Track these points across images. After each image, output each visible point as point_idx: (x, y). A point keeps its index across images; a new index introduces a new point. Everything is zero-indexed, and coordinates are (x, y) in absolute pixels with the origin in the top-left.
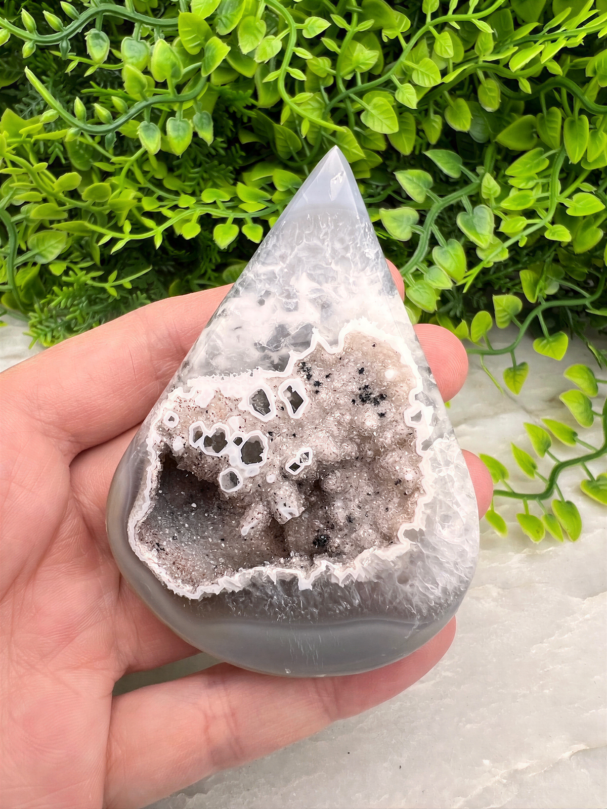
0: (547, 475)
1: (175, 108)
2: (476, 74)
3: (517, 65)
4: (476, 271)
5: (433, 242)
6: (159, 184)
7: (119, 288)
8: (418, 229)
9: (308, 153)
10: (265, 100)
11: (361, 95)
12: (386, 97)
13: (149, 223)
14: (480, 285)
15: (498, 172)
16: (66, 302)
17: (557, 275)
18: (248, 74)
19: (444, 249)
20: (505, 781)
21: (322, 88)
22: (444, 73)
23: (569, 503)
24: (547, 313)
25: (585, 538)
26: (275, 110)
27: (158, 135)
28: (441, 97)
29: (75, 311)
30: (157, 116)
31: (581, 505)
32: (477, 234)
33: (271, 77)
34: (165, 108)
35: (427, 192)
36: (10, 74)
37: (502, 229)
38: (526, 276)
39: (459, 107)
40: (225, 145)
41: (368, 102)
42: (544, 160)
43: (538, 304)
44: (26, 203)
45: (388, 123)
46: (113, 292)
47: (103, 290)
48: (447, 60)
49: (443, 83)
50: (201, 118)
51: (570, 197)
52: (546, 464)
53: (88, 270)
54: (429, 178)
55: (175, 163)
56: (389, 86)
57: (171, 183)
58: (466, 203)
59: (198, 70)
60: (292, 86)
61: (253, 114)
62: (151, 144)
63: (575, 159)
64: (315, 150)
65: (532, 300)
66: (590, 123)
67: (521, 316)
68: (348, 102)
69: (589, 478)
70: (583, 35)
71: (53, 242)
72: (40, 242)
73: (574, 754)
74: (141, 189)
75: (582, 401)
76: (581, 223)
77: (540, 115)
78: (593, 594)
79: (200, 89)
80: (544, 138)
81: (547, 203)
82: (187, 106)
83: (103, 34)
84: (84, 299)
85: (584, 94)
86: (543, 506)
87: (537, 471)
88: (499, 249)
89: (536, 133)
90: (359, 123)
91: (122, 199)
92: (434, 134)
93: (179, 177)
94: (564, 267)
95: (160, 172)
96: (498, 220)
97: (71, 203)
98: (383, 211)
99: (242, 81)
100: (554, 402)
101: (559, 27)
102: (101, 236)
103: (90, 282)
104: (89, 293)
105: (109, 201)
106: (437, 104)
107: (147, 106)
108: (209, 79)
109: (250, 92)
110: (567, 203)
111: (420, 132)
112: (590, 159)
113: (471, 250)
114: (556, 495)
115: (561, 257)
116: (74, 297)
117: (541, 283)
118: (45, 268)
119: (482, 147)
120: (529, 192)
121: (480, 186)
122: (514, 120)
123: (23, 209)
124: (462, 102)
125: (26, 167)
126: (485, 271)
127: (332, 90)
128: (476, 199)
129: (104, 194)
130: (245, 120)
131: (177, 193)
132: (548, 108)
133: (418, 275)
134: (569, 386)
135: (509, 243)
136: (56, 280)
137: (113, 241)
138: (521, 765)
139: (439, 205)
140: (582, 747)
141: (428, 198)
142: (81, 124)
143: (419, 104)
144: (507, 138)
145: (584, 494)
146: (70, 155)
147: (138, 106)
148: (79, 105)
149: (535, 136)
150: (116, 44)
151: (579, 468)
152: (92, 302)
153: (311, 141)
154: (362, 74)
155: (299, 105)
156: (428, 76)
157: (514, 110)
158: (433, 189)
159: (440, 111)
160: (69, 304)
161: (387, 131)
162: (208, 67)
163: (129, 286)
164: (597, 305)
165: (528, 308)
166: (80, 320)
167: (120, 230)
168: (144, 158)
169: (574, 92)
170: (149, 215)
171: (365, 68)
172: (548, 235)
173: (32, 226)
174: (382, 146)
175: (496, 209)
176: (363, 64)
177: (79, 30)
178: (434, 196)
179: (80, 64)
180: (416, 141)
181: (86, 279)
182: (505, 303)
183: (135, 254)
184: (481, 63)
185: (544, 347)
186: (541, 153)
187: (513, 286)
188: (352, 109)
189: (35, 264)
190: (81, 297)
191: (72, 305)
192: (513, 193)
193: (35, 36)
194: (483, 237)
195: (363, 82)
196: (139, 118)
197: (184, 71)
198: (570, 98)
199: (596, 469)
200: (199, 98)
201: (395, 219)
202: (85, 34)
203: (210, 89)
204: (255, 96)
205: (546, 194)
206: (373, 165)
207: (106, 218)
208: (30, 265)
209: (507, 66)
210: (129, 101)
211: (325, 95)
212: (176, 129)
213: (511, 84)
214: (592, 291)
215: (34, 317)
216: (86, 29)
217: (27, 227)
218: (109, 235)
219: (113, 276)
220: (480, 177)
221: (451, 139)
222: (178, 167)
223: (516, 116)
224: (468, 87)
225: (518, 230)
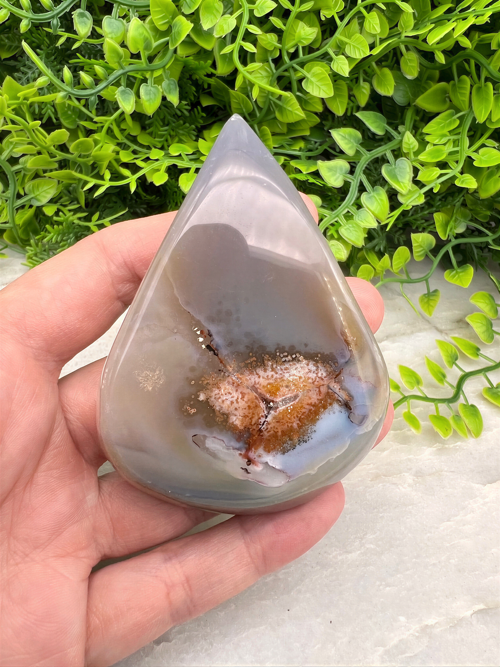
0: (455, 384)
1: (148, 75)
2: (399, 47)
3: (433, 39)
4: (397, 213)
5: (362, 189)
6: (134, 139)
7: (101, 226)
8: (349, 178)
9: (258, 115)
10: (222, 70)
11: (302, 65)
12: (322, 66)
13: (126, 172)
14: (400, 226)
15: (416, 130)
16: (57, 238)
17: (464, 216)
18: (208, 47)
19: (371, 195)
20: (417, 634)
21: (270, 59)
22: (372, 47)
23: (473, 406)
24: (457, 249)
25: (486, 435)
26: (231, 78)
27: (133, 98)
28: (369, 67)
29: (63, 246)
30: (132, 83)
31: (482, 408)
32: (398, 181)
33: (227, 50)
34: (139, 76)
35: (357, 147)
36: (10, 47)
37: (419, 178)
38: (438, 217)
39: (384, 75)
40: (189, 108)
41: (308, 71)
42: (455, 120)
43: (449, 241)
44: (24, 155)
45: (323, 87)
47: (88, 228)
48: (374, 36)
49: (371, 55)
50: (169, 85)
51: (476, 151)
52: (454, 374)
53: (75, 211)
54: (359, 134)
55: (147, 122)
56: (326, 58)
57: (143, 139)
58: (390, 156)
59: (167, 43)
60: (245, 57)
61: (212, 81)
62: (127, 106)
63: (481, 119)
64: (264, 111)
65: (443, 238)
66: (494, 89)
67: (435, 251)
68: (291, 71)
69: (488, 385)
70: (490, 13)
71: (46, 188)
72: (35, 188)
73: (475, 613)
74: (119, 144)
75: (484, 322)
76: (485, 173)
77: (452, 82)
78: (492, 481)
79: (168, 60)
80: (455, 102)
81: (457, 156)
82: (157, 74)
83: (87, 13)
84: (71, 235)
85: (489, 64)
86: (450, 408)
87: (446, 379)
88: (417, 195)
89: (449, 97)
90: (300, 89)
91: (102, 152)
92: (363, 98)
93: (151, 134)
94: (471, 210)
95: (135, 130)
96: (416, 171)
97: (60, 155)
98: (320, 162)
99: (204, 54)
100: (461, 323)
101: (469, 7)
102: (86, 183)
103: (76, 221)
104: (76, 230)
105: (92, 154)
106: (365, 73)
107: (123, 74)
108: (175, 51)
109: (210, 62)
110: (474, 156)
111: (351, 97)
112: (494, 119)
113: (393, 196)
114: (461, 399)
115: (468, 203)
116: (64, 234)
117: (452, 223)
118: (39, 209)
119: (403, 109)
120: (442, 147)
121: (401, 141)
122: (430, 86)
123: (21, 160)
124: (387, 71)
125: (24, 125)
126: (404, 213)
127: (278, 61)
128: (398, 153)
129: (88, 149)
130: (206, 86)
131: (149, 148)
132: (459, 77)
133: (348, 216)
134: (474, 309)
135: (425, 189)
136: (48, 220)
137: (96, 187)
138: (430, 622)
139: (367, 157)
140: (482, 606)
141: (357, 152)
142: (69, 89)
143: (350, 73)
144: (424, 102)
145: (485, 399)
146: (59, 115)
147: (118, 73)
148: (67, 73)
149: (448, 100)
150: (98, 22)
151: (481, 377)
153: (260, 105)
154: (303, 48)
155: (250, 73)
156: (359, 49)
157: (430, 78)
158: (362, 144)
159: (369, 78)
160: (59, 239)
161: (324, 96)
162: (176, 40)
165: (440, 244)
167: (102, 178)
168: (122, 118)
169: (481, 63)
170: (126, 165)
171: (306, 43)
172: (458, 183)
173: (29, 174)
174: (320, 108)
175: (414, 161)
176: (305, 39)
177: (68, 10)
178: (363, 150)
179: (68, 39)
180: (348, 104)
181: (74, 218)
182: (421, 240)
183: (114, 199)
184: (403, 38)
185: (454, 276)
186: (452, 115)
187: (428, 226)
188: (295, 77)
189: (31, 206)
190: (69, 234)
191: (62, 240)
192: (429, 148)
193: (31, 15)
194: (403, 185)
195: (304, 55)
196: (117, 84)
197: (155, 44)
198: (478, 67)
199: (495, 378)
200: (167, 67)
201: (330, 169)
202: (72, 13)
203: (176, 60)
204: (214, 65)
205: (456, 149)
206: (312, 124)
207: (90, 168)
208: (27, 207)
209: (425, 40)
210: (109, 70)
211: (273, 65)
212: (148, 93)
213: (428, 56)
214: (493, 230)
215: (30, 250)
216: (73, 9)
217: (25, 175)
218: (92, 182)
219: (96, 216)
220: (401, 134)
221: (377, 103)
222: (150, 126)
223: (431, 83)
224: (392, 59)
225: (432, 178)
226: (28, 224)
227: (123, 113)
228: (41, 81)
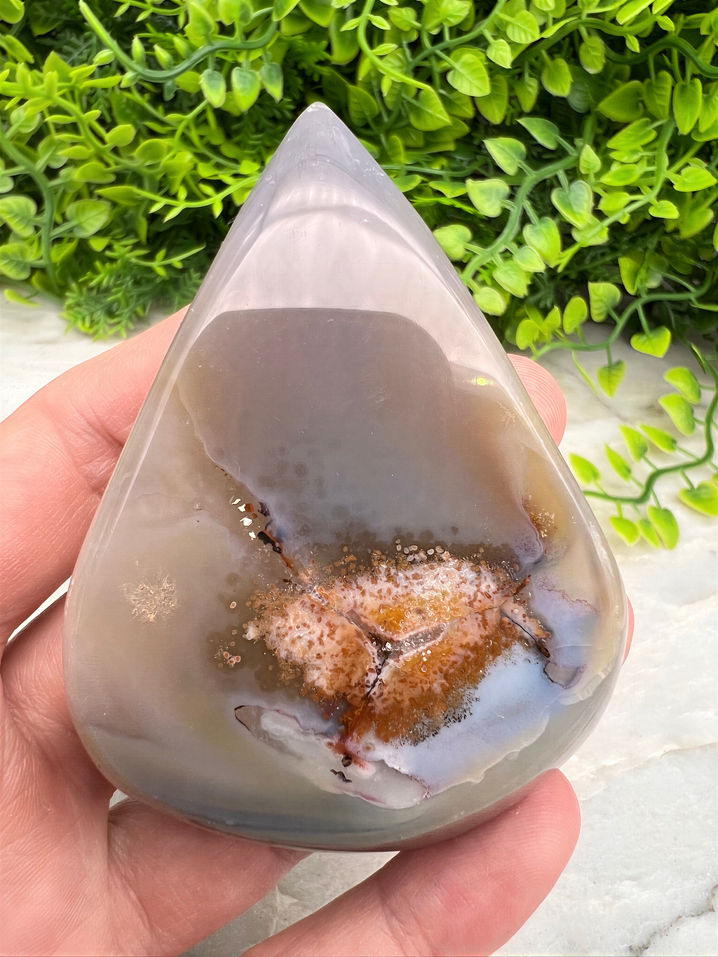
0: (644, 481)
1: (241, 59)
2: (578, 31)
3: (625, 17)
4: (571, 252)
5: (525, 220)
6: (215, 149)
7: (169, 267)
8: (509, 205)
9: (386, 119)
10: (340, 55)
11: (448, 51)
12: (477, 55)
13: (208, 190)
14: (573, 275)
15: (597, 145)
16: (109, 281)
17: (660, 265)
18: (322, 21)
19: (535, 228)
20: (592, 776)
21: (405, 43)
22: (543, 28)
23: (667, 511)
24: (648, 307)
25: (684, 547)
26: (349, 71)
27: (222, 86)
28: (536, 59)
29: (117, 293)
30: (224, 67)
31: (679, 514)
32: (573, 212)
33: (350, 25)
34: (229, 59)
35: (520, 163)
36: (47, 20)
37: (601, 207)
38: (626, 264)
39: (557, 68)
40: (292, 107)
41: (457, 60)
42: (650, 131)
43: (637, 296)
44: (67, 164)
45: (477, 83)
46: (161, 272)
47: (150, 270)
48: (545, 14)
49: (542, 39)
50: (270, 70)
51: (679, 172)
52: (643, 470)
53: (136, 246)
54: (522, 147)
55: (235, 127)
56: (480, 43)
57: (229, 150)
58: (562, 178)
59: (268, 16)
60: (374, 36)
61: (325, 71)
62: (215, 96)
63: (685, 129)
64: (394, 116)
65: (631, 291)
66: (703, 92)
67: (619, 309)
68: (433, 60)
69: (687, 486)
71: (93, 213)
72: (78, 212)
73: (666, 753)
74: (197, 154)
75: (683, 407)
76: (689, 202)
77: (647, 81)
78: (691, 602)
79: (269, 37)
80: (651, 108)
81: (652, 180)
82: (255, 55)
84: (128, 278)
85: (697, 55)
86: (637, 509)
87: (632, 475)
88: (598, 228)
89: (643, 102)
90: (445, 84)
91: (175, 162)
92: (529, 98)
93: (238, 144)
94: (669, 257)
95: (217, 139)
96: (597, 198)
97: (119, 164)
98: (470, 182)
99: (316, 32)
100: (655, 410)
102: (153, 202)
103: (134, 260)
104: (134, 272)
105: (162, 164)
106: (532, 67)
107: (212, 52)
108: (279, 27)
109: (324, 43)
110: (674, 178)
111: (513, 100)
112: (703, 128)
113: (566, 231)
114: (651, 501)
115: (665, 248)
116: (118, 276)
117: (643, 273)
118: (83, 246)
119: (581, 117)
120: (633, 167)
121: (578, 159)
122: (616, 86)
123: (63, 172)
124: (562, 63)
125: (77, 115)
126: (582, 253)
127: (415, 46)
128: (574, 174)
129: (158, 156)
130: (316, 79)
131: (236, 161)
132: (657, 72)
133: (507, 255)
134: (669, 389)
135: (608, 222)
136: (97, 256)
137: (168, 208)
138: (609, 762)
139: (533, 177)
140: (675, 747)
141: (521, 171)
142: (139, 69)
143: (514, 63)
144: (609, 108)
145: (684, 504)
146: (115, 113)
147: (203, 49)
148: (137, 46)
149: (641, 105)
151: (678, 476)
152: (137, 283)
153: (390, 106)
154: (451, 29)
155: (381, 57)
156: (525, 31)
157: (619, 76)
158: (525, 160)
159: (536, 72)
160: (111, 283)
161: (476, 94)
162: (279, 10)
163: (179, 265)
164: (702, 299)
165: (627, 298)
166: (123, 302)
167: (175, 197)
168: (202, 119)
169: (686, 52)
170: (205, 181)
171: (454, 21)
172: (653, 212)
173: (71, 192)
174: (469, 112)
175: (595, 185)
176: (452, 16)
178: (526, 168)
179: (132, 8)
180: (508, 110)
181: (133, 257)
182: (602, 292)
183: (184, 233)
184: (584, 17)
185: (644, 343)
186: (647, 124)
187: (611, 272)
188: (437, 68)
189: (71, 240)
190: (125, 276)
191: (115, 285)
192: (615, 168)
194: (580, 217)
195: (451, 37)
196: (199, 67)
197: (254, 14)
198: (682, 60)
199: (697, 478)
200: (268, 47)
201: (483, 191)
203: (279, 40)
204: (329, 49)
205: (652, 168)
206: (458, 135)
207: (157, 186)
208: (65, 240)
209: (614, 21)
210: (192, 47)
211: (408, 52)
212: (242, 78)
213: (616, 44)
214: (697, 284)
215: (71, 298)
217: (64, 193)
218: (161, 202)
219: (161, 254)
220: (579, 150)
221: (548, 106)
222: (238, 132)
223: (618, 81)
224: (568, 46)
225: (620, 208)
226: (66, 263)
227: (203, 112)
228: (103, 56)
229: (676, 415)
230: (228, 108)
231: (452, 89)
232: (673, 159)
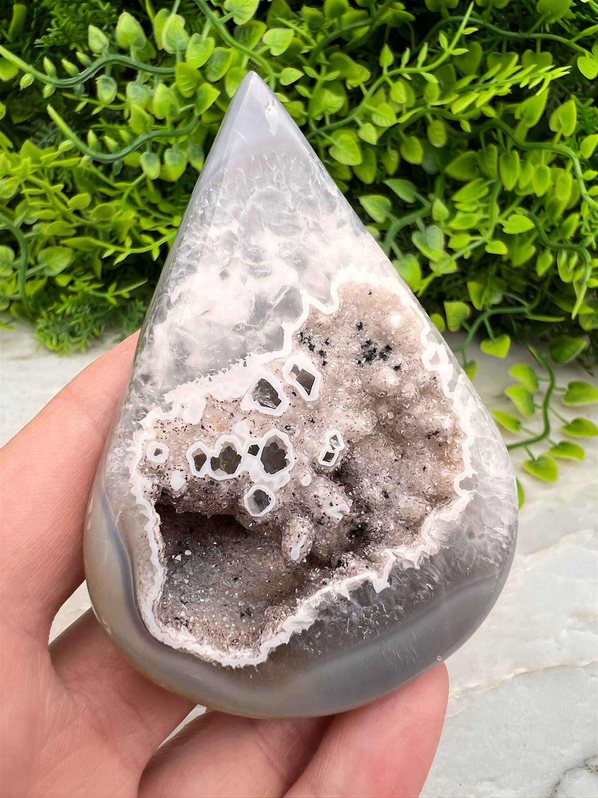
1: (172, 141)
2: (425, 117)
3: (457, 109)
4: (429, 279)
6: (154, 207)
7: (118, 297)
11: (329, 132)
12: (350, 135)
13: (147, 239)
14: (434, 295)
15: (447, 198)
16: (72, 308)
17: (500, 286)
19: (401, 262)
20: (457, 697)
22: (399, 115)
24: (492, 319)
25: (529, 507)
27: (157, 164)
28: (397, 136)
29: (78, 318)
30: (158, 148)
31: (524, 482)
32: (429, 249)
34: (162, 142)
35: (387, 214)
37: (452, 245)
38: (473, 287)
39: (412, 144)
41: (336, 138)
42: (483, 189)
44: (38, 221)
45: (352, 156)
46: (114, 301)
47: (104, 300)
48: (401, 105)
49: (398, 123)
50: (194, 151)
51: (506, 219)
53: (92, 282)
54: (388, 202)
55: (169, 189)
56: (353, 126)
57: (164, 207)
58: (420, 224)
59: (191, 111)
62: (152, 171)
63: (510, 187)
65: (478, 306)
66: (520, 157)
67: (470, 321)
68: (319, 138)
69: (529, 458)
70: (509, 85)
71: (60, 257)
72: (46, 258)
73: (516, 676)
74: (139, 211)
75: (525, 395)
76: (518, 240)
77: (480, 151)
78: (533, 552)
79: (193, 124)
80: (485, 170)
81: (488, 224)
82: (183, 139)
83: (112, 80)
84: (87, 307)
85: (514, 134)
88: (448, 262)
89: (478, 166)
90: (328, 156)
91: (122, 218)
92: (392, 165)
93: (172, 202)
94: (507, 280)
95: (156, 198)
96: (447, 238)
97: (77, 221)
100: (503, 398)
101: (492, 78)
102: (104, 250)
103: (92, 293)
104: (91, 302)
105: (112, 221)
106: (394, 141)
107: (149, 139)
108: (200, 117)
110: (504, 223)
111: (380, 165)
112: (522, 186)
113: (426, 267)
115: (504, 273)
116: (79, 306)
117: (487, 293)
118: (51, 281)
119: (433, 177)
120: (473, 215)
121: (431, 210)
122: (458, 154)
123: (35, 227)
124: (416, 141)
125: (46, 188)
126: (435, 281)
127: (305, 128)
128: (429, 221)
129: (109, 214)
131: (170, 215)
132: (486, 145)
134: (514, 382)
135: (456, 256)
136: (64, 290)
137: (116, 255)
138: (472, 685)
139: (397, 224)
140: (523, 670)
141: (388, 221)
142: (93, 153)
143: (378, 141)
144: (454, 170)
146: (76, 181)
147: (142, 137)
148: (91, 136)
149: (477, 168)
150: (122, 89)
151: (522, 450)
152: (94, 310)
154: (331, 116)
156: (386, 118)
157: (459, 147)
158: (391, 212)
159: (397, 145)
160: (73, 311)
161: (352, 163)
162: (200, 108)
163: (127, 296)
164: (534, 312)
165: (475, 314)
166: (83, 325)
167: (122, 244)
168: (144, 183)
169: (507, 132)
170: (146, 232)
171: (333, 111)
172: (489, 250)
173: (41, 242)
174: (348, 176)
175: (445, 229)
176: (331, 107)
177: (92, 76)
178: (392, 217)
179: (87, 104)
180: (377, 172)
181: (90, 289)
182: (456, 309)
183: (131, 269)
184: (429, 107)
185: (490, 347)
186: (482, 183)
187: (462, 295)
188: (322, 144)
189: (42, 277)
190: (84, 305)
191: (76, 312)
192: (459, 216)
193: (55, 80)
194: (434, 251)
195: (331, 122)
196: (141, 150)
197: (181, 110)
198: (505, 136)
199: (537, 452)
200: (192, 133)
202: (97, 79)
203: (201, 127)
205: (487, 216)
207: (109, 237)
208: (37, 277)
209: (450, 110)
210: (134, 136)
212: (172, 158)
213: (455, 124)
214: (530, 300)
215: (41, 323)
216: (97, 75)
217: (36, 243)
218: (111, 250)
219: (113, 287)
220: (431, 202)
221: (406, 171)
222: (171, 193)
223: (459, 151)
224: (419, 127)
225: (464, 245)
226: (38, 295)
227: (144, 179)
228: (65, 145)
229: (519, 403)
230: (163, 178)
231: (333, 160)
232: (503, 207)
